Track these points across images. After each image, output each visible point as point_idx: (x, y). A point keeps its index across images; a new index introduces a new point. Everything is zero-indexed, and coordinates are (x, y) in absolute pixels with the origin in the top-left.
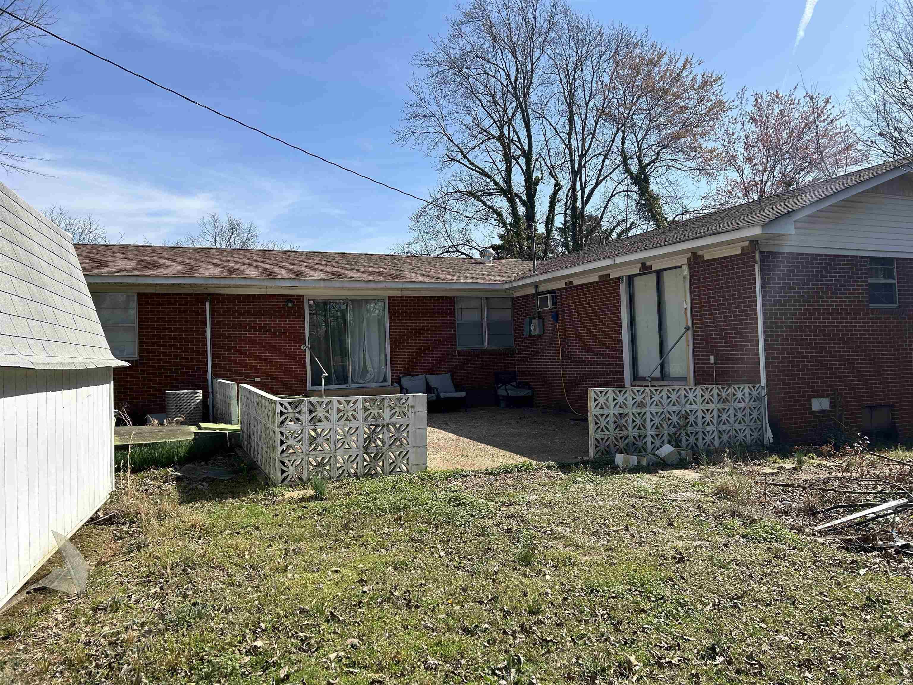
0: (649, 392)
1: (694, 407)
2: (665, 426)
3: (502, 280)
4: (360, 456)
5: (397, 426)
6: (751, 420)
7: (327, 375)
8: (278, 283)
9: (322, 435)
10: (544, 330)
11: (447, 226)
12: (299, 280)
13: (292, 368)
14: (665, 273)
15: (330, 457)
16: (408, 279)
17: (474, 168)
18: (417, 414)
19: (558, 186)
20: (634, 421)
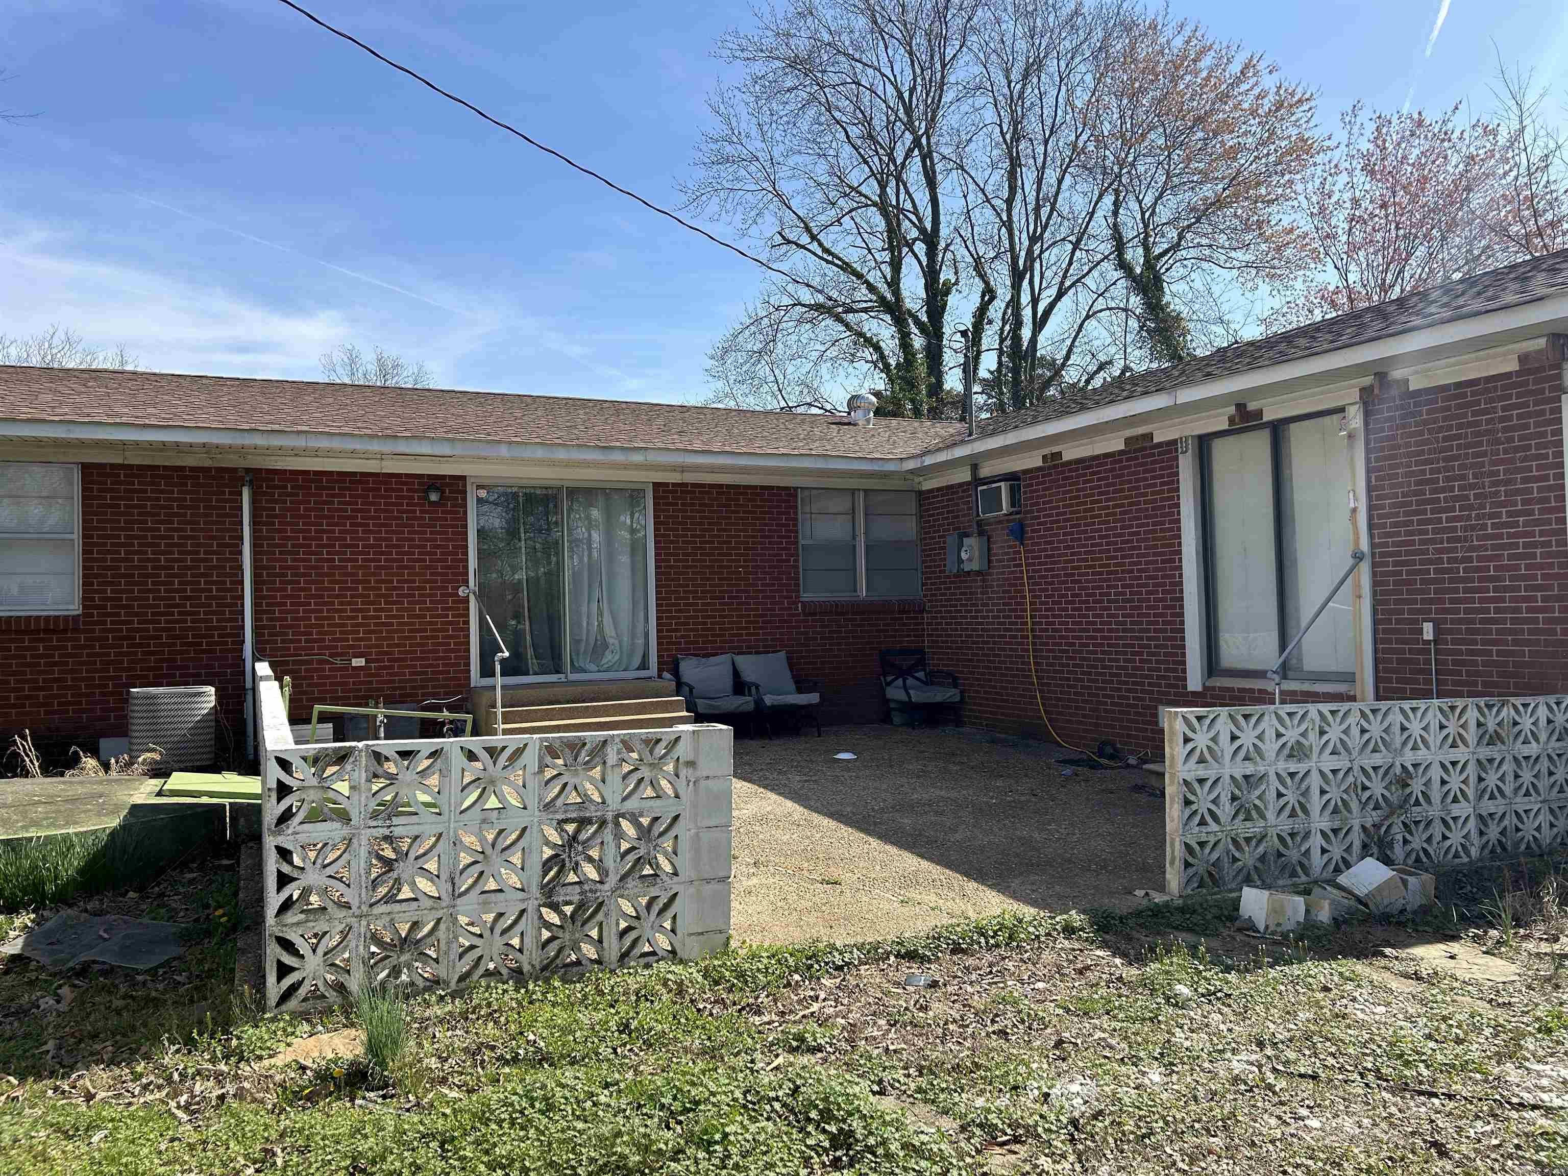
0: (1317, 719)
1: (1422, 754)
2: (1354, 805)
3: (899, 452)
4: (531, 913)
5: (645, 821)
6: (1552, 786)
7: (507, 654)
8: (402, 447)
9: (412, 855)
10: (989, 561)
11: (777, 372)
12: (452, 440)
13: (437, 637)
14: (1292, 426)
15: (439, 920)
16: (697, 446)
17: (830, 258)
18: (703, 783)
19: (989, 293)
20: (1280, 795)
